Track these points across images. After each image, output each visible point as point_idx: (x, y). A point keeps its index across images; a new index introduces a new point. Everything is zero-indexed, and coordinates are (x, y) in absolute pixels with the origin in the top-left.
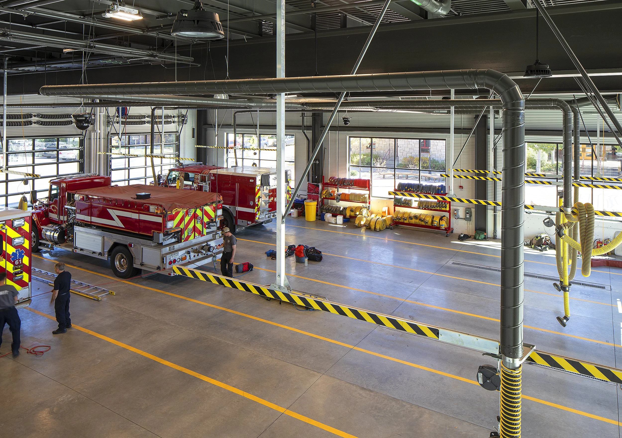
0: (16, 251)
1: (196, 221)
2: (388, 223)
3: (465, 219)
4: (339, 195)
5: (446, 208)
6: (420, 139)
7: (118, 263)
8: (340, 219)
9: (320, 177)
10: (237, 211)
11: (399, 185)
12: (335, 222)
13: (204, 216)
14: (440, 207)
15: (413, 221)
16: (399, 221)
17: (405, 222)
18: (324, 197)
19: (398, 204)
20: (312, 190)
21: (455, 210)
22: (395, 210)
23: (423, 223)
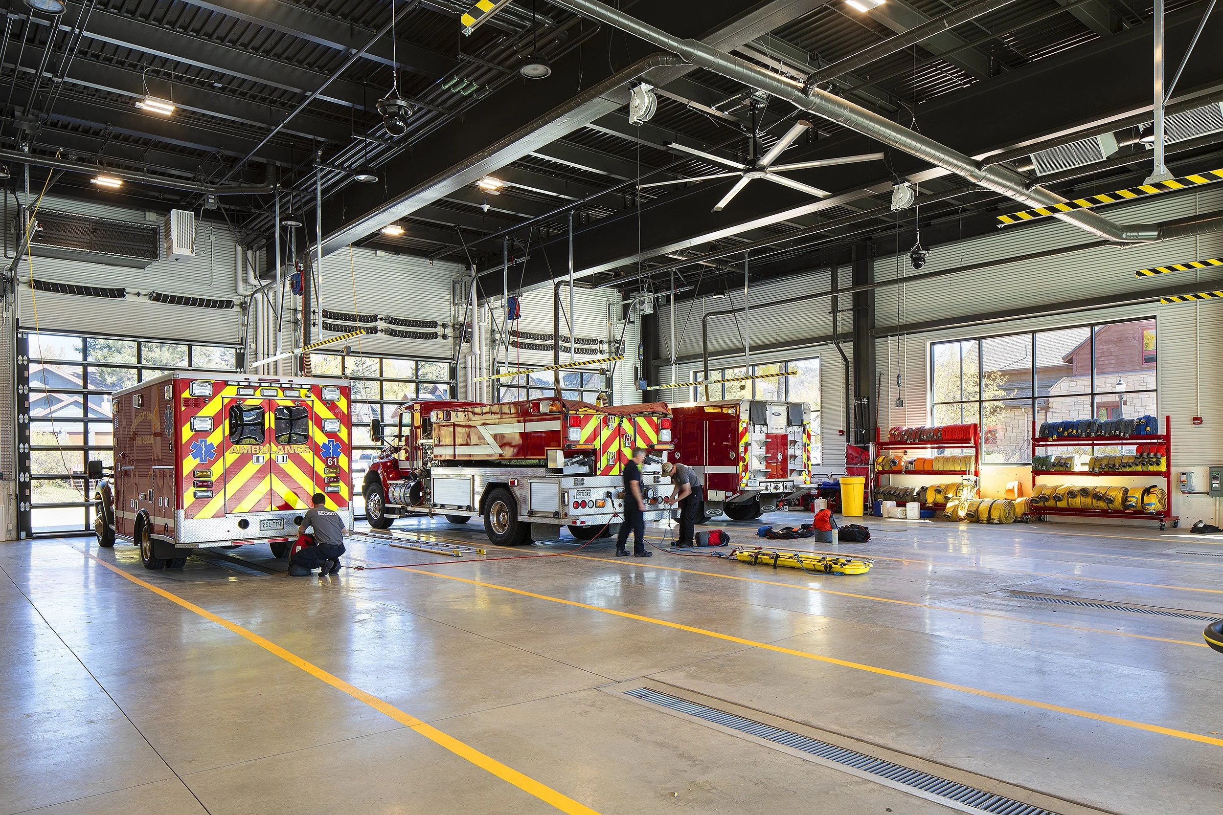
0: (329, 442)
1: (622, 443)
2: (1020, 511)
3: (1208, 493)
4: (911, 463)
5: (1158, 464)
6: (1092, 325)
7: (495, 519)
8: (913, 508)
9: (872, 432)
10: (706, 475)
11: (1042, 426)
12: (903, 517)
13: (638, 438)
14: (1144, 464)
15: (1078, 502)
16: (1044, 504)
17: (1060, 504)
18: (880, 468)
19: (1042, 467)
20: (856, 457)
21: (1183, 474)
22: (1034, 485)
23: (1102, 504)
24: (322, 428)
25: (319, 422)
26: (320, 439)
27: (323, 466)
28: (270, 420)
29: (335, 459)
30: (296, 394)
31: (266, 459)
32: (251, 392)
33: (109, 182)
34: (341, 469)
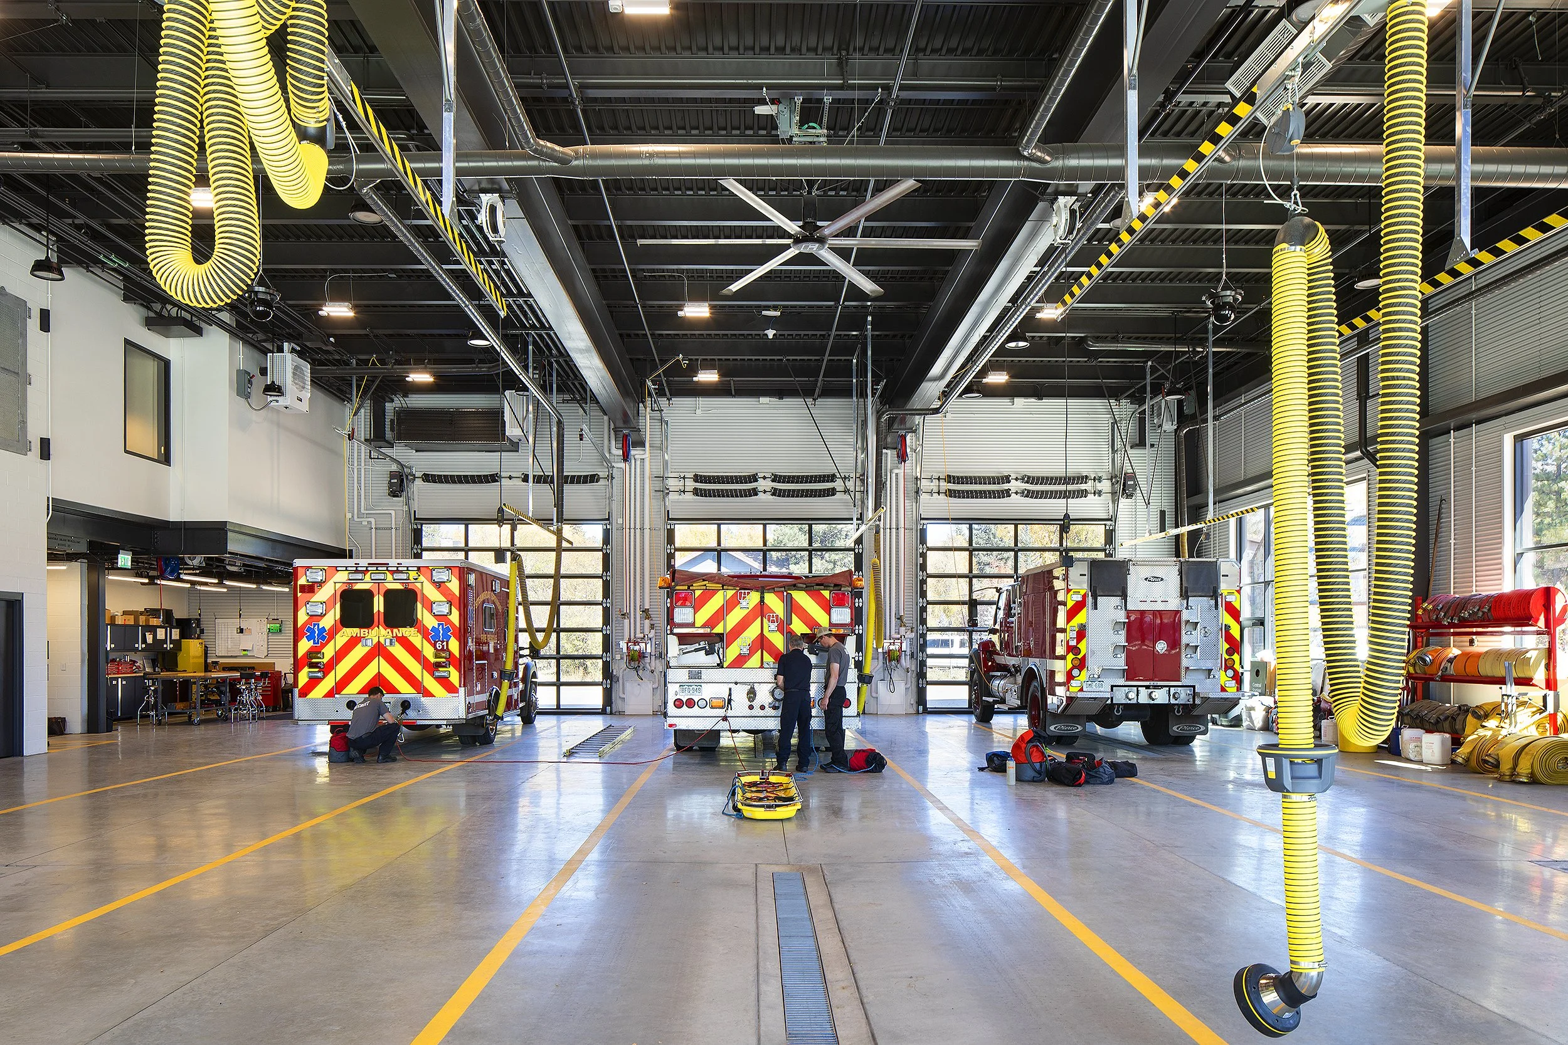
0: (439, 625)
1: (767, 626)
4: (1450, 661)
13: (794, 619)
24: (431, 611)
25: (429, 605)
26: (430, 622)
27: (432, 649)
28: (379, 604)
29: (445, 643)
30: (404, 576)
31: (374, 643)
32: (360, 576)
33: (421, 377)
34: (451, 653)
